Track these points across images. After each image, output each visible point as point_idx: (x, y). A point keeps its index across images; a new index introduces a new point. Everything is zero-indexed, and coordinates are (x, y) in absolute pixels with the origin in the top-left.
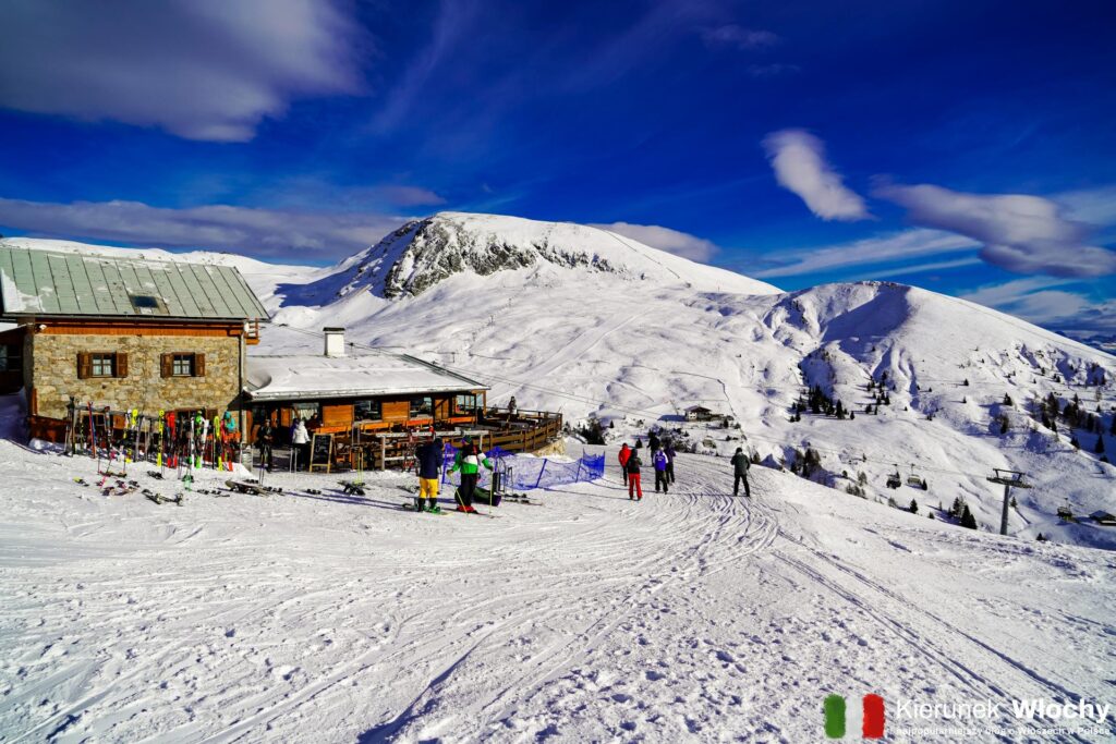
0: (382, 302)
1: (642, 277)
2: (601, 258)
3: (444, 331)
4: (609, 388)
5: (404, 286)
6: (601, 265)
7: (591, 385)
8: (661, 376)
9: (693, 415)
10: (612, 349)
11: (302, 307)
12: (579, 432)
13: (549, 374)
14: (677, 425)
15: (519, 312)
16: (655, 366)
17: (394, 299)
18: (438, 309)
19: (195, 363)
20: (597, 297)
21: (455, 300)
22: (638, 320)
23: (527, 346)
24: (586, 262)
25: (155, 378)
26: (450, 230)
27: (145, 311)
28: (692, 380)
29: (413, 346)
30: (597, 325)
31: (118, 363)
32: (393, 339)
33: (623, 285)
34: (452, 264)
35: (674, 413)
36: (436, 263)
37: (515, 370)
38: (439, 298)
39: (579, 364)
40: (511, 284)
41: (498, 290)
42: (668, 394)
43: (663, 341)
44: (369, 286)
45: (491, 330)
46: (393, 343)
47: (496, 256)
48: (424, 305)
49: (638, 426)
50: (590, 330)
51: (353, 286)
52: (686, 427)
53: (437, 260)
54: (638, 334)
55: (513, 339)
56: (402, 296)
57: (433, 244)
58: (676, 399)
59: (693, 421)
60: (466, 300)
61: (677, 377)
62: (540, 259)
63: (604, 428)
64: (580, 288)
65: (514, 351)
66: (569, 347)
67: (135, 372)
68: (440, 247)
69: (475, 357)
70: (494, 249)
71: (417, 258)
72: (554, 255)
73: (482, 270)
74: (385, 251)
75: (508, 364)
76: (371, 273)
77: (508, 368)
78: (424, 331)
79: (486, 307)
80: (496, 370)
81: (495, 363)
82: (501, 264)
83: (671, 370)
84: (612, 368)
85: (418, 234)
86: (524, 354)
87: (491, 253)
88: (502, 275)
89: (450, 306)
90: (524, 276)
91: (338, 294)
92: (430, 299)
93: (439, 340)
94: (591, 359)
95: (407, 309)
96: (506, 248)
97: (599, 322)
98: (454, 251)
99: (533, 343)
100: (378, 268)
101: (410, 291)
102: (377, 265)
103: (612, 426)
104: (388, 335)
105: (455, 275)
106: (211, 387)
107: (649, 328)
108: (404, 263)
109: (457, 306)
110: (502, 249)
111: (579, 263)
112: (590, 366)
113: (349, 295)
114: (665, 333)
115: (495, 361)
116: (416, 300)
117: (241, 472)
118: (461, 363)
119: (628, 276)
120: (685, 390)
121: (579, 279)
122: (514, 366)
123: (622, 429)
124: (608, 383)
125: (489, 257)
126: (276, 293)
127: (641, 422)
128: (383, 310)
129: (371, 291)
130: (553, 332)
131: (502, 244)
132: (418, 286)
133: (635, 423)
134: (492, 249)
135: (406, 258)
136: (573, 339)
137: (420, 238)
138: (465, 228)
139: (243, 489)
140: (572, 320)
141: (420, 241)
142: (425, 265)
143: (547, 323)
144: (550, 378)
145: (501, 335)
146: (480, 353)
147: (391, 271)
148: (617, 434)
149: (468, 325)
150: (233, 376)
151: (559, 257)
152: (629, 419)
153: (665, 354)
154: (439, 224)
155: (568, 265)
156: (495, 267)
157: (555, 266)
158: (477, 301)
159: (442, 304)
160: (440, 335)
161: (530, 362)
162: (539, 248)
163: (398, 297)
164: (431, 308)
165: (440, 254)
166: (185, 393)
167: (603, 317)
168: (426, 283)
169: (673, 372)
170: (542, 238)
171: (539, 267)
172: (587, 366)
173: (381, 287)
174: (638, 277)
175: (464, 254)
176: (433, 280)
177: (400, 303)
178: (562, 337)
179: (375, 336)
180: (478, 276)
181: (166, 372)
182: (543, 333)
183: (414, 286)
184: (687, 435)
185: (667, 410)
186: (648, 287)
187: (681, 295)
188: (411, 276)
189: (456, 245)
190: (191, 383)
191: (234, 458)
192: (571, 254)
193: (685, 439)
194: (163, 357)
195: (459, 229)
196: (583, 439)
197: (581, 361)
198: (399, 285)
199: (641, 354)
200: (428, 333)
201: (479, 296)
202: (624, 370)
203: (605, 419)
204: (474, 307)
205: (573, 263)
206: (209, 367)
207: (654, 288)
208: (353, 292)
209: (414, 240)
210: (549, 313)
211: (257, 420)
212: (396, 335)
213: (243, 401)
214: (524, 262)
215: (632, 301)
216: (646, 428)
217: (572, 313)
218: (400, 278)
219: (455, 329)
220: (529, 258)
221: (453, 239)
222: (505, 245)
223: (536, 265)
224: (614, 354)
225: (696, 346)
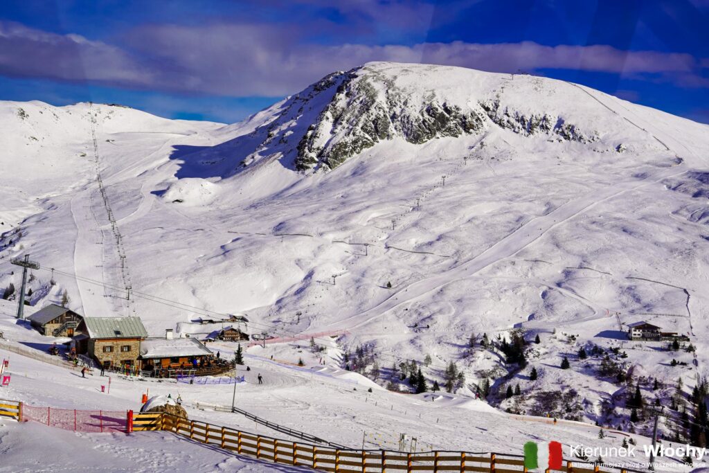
0: (292, 175)
1: (618, 148)
2: (568, 122)
3: (360, 216)
4: (544, 295)
5: (319, 156)
6: (566, 131)
7: (523, 290)
8: (613, 282)
9: (637, 332)
10: (558, 246)
11: (200, 179)
12: (497, 346)
13: (476, 275)
14: (615, 343)
15: (452, 194)
16: (607, 269)
17: (307, 172)
18: (358, 187)
19: (129, 348)
20: (555, 175)
21: (378, 175)
22: (599, 207)
23: (456, 239)
24: (547, 128)
25: (120, 352)
26: (378, 86)
27: (118, 336)
28: (651, 289)
29: (321, 234)
30: (547, 212)
31: (112, 348)
32: (300, 224)
33: (590, 159)
34: (378, 130)
35: (617, 328)
36: (358, 128)
37: (437, 267)
38: (359, 172)
39: (513, 263)
40: (450, 156)
41: (432, 163)
42: (617, 304)
43: (624, 237)
44: (279, 155)
45: (416, 216)
46: (298, 230)
47: (433, 120)
48: (341, 181)
49: (568, 342)
50: (534, 221)
51: (261, 154)
52: (626, 347)
53: (361, 125)
54: (594, 227)
55: (441, 229)
56: (316, 169)
57: (357, 104)
58: (624, 312)
59: (637, 339)
60: (392, 175)
61: (633, 284)
62: (488, 124)
63: (528, 343)
64: (535, 163)
65: (440, 243)
66: (505, 241)
67: (115, 350)
68: (366, 108)
69: (392, 250)
70: (431, 110)
71: (337, 121)
72: (506, 118)
73: (415, 138)
74: (300, 111)
75: (430, 259)
76: (281, 139)
77: (429, 265)
78: (336, 215)
79: (414, 187)
80: (413, 266)
81: (415, 258)
82: (439, 130)
83: (626, 274)
84: (552, 270)
85: (340, 90)
86: (449, 248)
87: (426, 116)
88: (440, 142)
89: (372, 183)
90: (467, 145)
91: (242, 163)
92: (348, 174)
93: (352, 227)
94: (530, 257)
95: (321, 184)
96: (446, 109)
97: (550, 209)
98: (381, 113)
99: (463, 234)
100: (290, 133)
101: (327, 162)
102: (289, 128)
103: (538, 341)
104: (295, 219)
105: (382, 143)
106: (132, 354)
107: (610, 219)
108: (320, 128)
109: (379, 183)
110: (441, 110)
111: (537, 129)
112: (526, 266)
113: (254, 165)
114: (630, 227)
115: (415, 255)
116: (333, 173)
117: (140, 377)
118: (374, 257)
119: (600, 148)
120: (638, 300)
121: (537, 150)
122: (437, 262)
123: (549, 345)
124: (545, 288)
125: (424, 121)
126: (172, 157)
127: (573, 338)
128: (293, 185)
129: (281, 161)
130: (489, 221)
131: (441, 104)
132: (336, 156)
133: (565, 338)
134: (428, 111)
135: (324, 121)
136: (512, 231)
137: (342, 96)
138: (397, 83)
139: (141, 380)
140: (516, 205)
141: (342, 100)
142: (345, 131)
143: (484, 209)
144: (476, 279)
145: (425, 224)
146: (398, 245)
147: (305, 137)
148: (542, 351)
149: (388, 209)
150: (138, 351)
151: (513, 121)
152: (559, 335)
153: (623, 254)
154: (366, 77)
155: (523, 131)
156: (431, 133)
157: (507, 132)
158: (404, 178)
159: (362, 181)
160: (353, 222)
161: (456, 258)
162: (487, 109)
163: (312, 170)
164: (349, 185)
165: (364, 116)
166: (127, 356)
167: (556, 203)
168: (345, 153)
169: (629, 278)
170: (493, 96)
171: (487, 133)
172: (522, 266)
173: (292, 155)
174: (612, 149)
175: (394, 117)
176: (354, 149)
177: (314, 177)
178: (500, 228)
179: (280, 219)
180: (410, 144)
181: (122, 350)
182: (477, 222)
183: (331, 157)
184: (624, 356)
185: (609, 323)
186: (627, 162)
187: (666, 174)
188: (327, 145)
189: (385, 106)
190: (128, 353)
191: (139, 374)
192: (528, 118)
193: (622, 360)
194: (121, 347)
195: (390, 84)
196: (502, 354)
197: (516, 260)
198: (313, 155)
199: (592, 253)
200: (341, 218)
201: (407, 172)
202: (568, 273)
203: (531, 332)
204: (399, 186)
205: (530, 129)
206: (132, 349)
207: (633, 163)
208: (260, 161)
209: (334, 99)
210: (490, 196)
211: (143, 363)
212: (304, 219)
213: (140, 358)
214: (467, 127)
215: (599, 182)
216: (578, 345)
217: (518, 196)
218: (315, 146)
219: (374, 214)
220: (475, 123)
221: (381, 99)
222: (444, 105)
223: (482, 131)
224: (560, 252)
225: (665, 245)
